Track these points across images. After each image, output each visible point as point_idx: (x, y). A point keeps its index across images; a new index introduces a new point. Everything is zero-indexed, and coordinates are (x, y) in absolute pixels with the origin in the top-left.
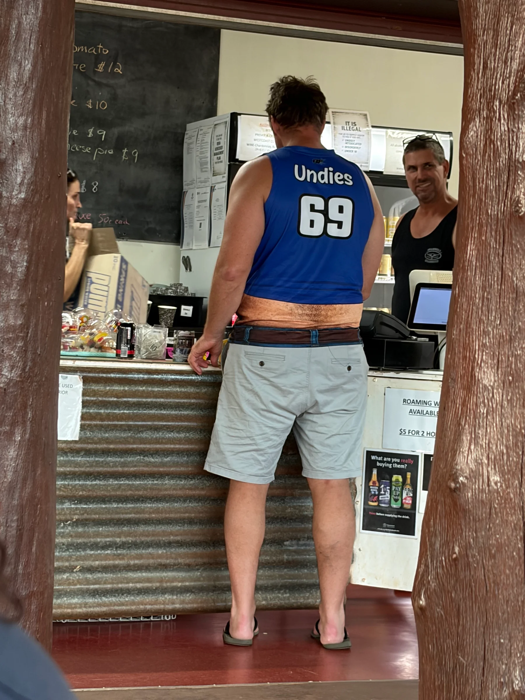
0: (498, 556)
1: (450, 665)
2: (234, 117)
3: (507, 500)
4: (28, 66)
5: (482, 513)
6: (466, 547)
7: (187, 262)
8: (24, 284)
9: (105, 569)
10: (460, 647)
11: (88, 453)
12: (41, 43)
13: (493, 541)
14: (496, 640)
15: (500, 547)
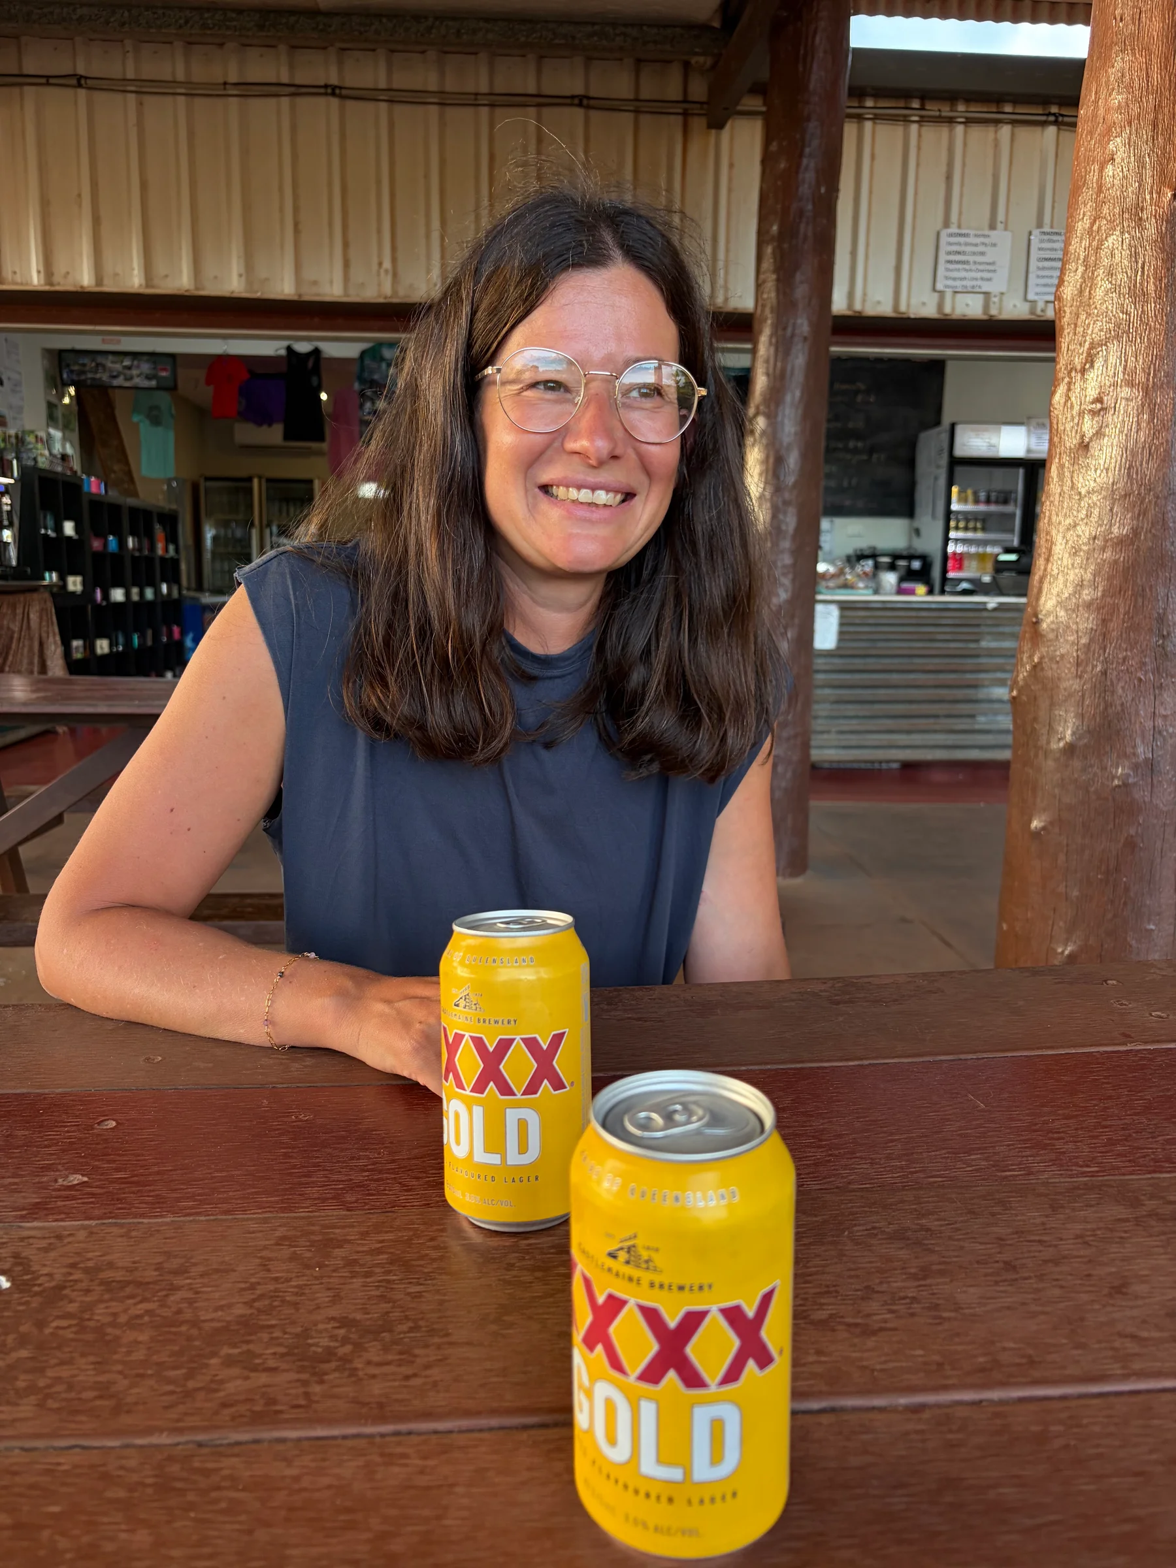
0: (1061, 663)
1: (1029, 730)
2: (953, 427)
3: (1068, 627)
4: (798, 393)
5: (1051, 636)
6: (1042, 658)
7: (917, 532)
8: (794, 537)
9: (852, 732)
10: (1035, 719)
11: (841, 656)
12: (807, 377)
13: (1058, 653)
14: (1057, 712)
15: (1062, 656)
